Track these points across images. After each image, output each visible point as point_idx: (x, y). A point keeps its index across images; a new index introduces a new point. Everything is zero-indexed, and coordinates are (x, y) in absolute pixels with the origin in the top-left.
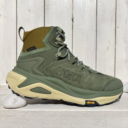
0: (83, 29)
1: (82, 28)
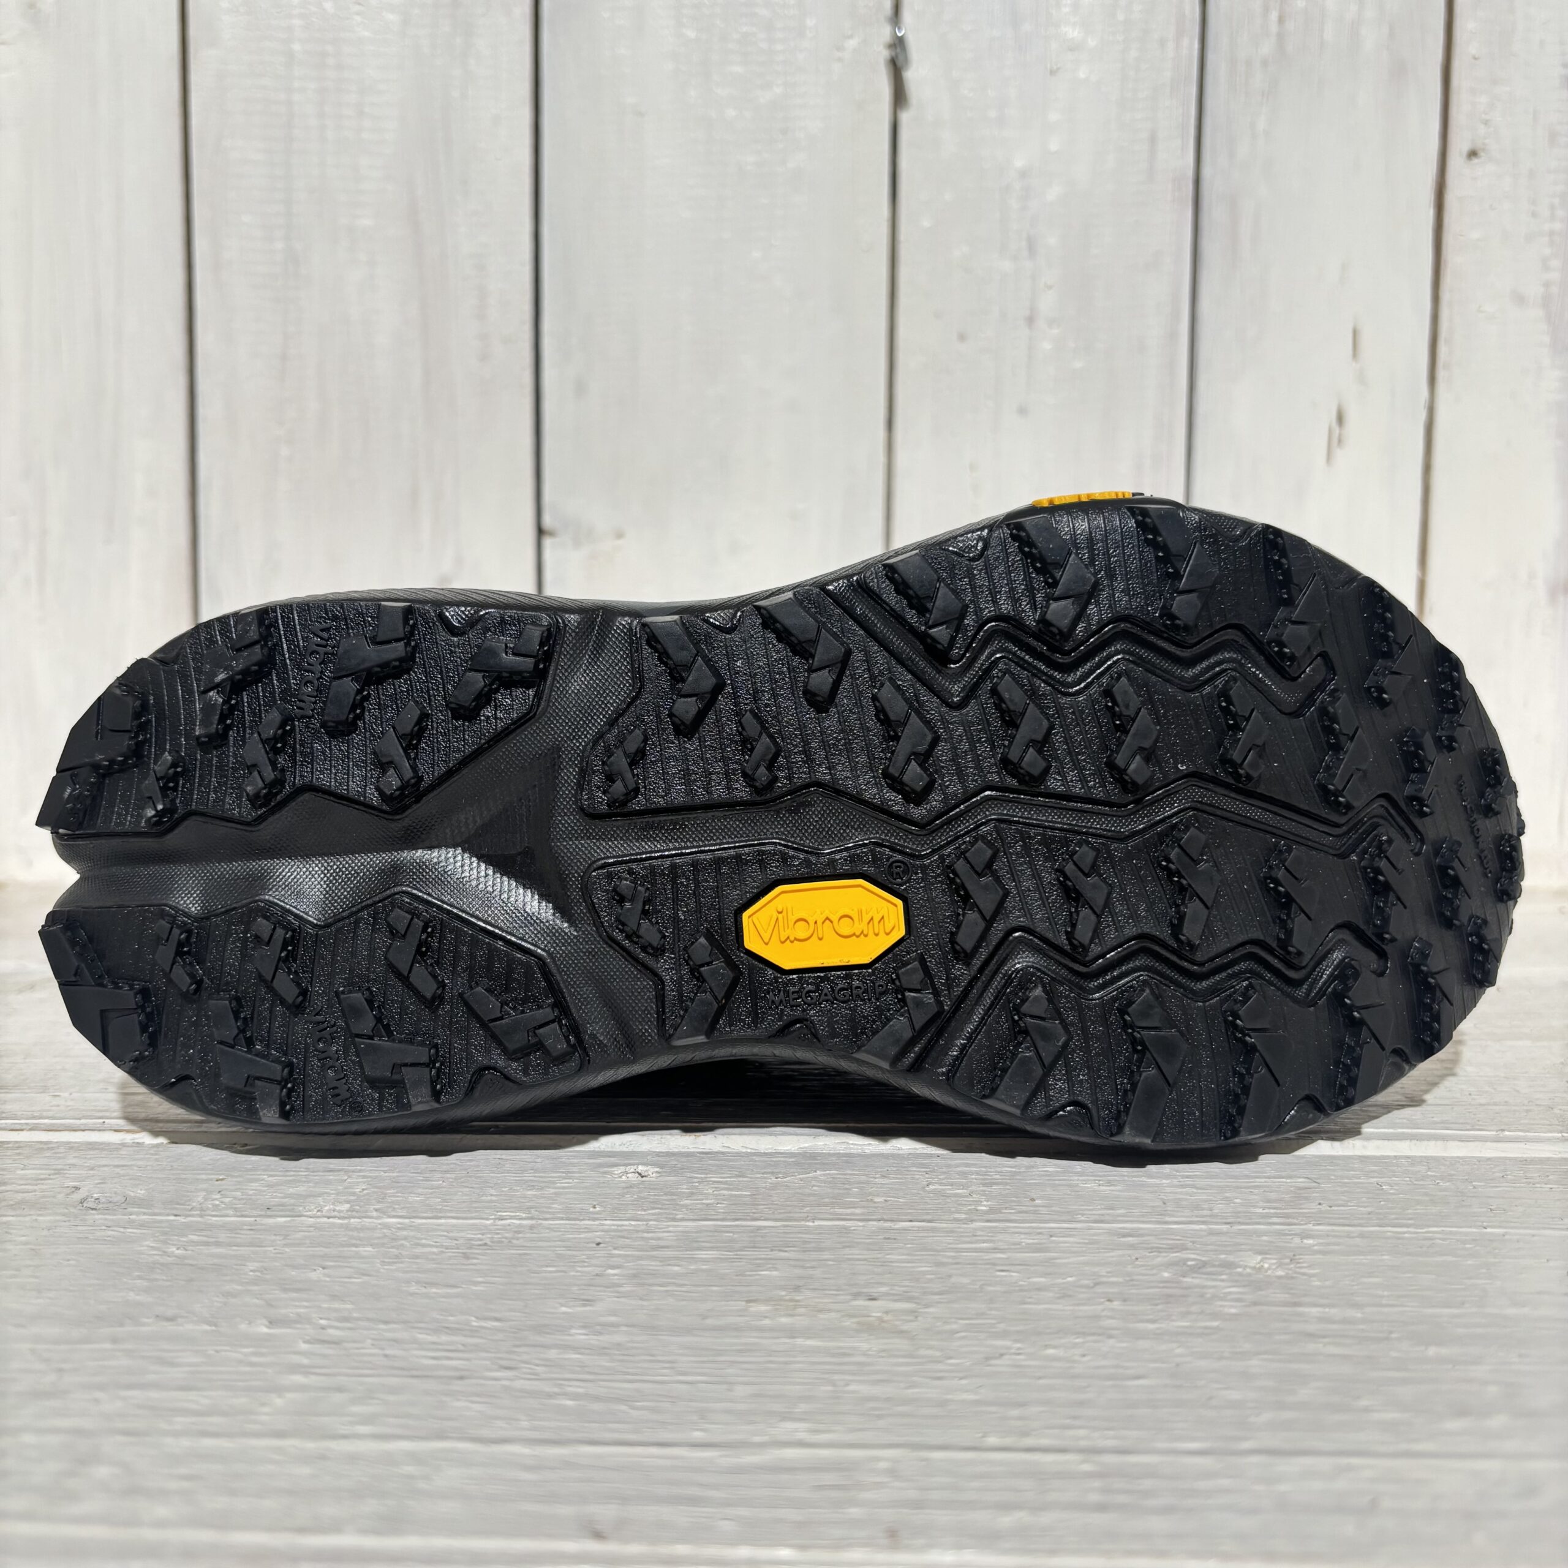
0: (1023, 174)
1: (1019, 163)
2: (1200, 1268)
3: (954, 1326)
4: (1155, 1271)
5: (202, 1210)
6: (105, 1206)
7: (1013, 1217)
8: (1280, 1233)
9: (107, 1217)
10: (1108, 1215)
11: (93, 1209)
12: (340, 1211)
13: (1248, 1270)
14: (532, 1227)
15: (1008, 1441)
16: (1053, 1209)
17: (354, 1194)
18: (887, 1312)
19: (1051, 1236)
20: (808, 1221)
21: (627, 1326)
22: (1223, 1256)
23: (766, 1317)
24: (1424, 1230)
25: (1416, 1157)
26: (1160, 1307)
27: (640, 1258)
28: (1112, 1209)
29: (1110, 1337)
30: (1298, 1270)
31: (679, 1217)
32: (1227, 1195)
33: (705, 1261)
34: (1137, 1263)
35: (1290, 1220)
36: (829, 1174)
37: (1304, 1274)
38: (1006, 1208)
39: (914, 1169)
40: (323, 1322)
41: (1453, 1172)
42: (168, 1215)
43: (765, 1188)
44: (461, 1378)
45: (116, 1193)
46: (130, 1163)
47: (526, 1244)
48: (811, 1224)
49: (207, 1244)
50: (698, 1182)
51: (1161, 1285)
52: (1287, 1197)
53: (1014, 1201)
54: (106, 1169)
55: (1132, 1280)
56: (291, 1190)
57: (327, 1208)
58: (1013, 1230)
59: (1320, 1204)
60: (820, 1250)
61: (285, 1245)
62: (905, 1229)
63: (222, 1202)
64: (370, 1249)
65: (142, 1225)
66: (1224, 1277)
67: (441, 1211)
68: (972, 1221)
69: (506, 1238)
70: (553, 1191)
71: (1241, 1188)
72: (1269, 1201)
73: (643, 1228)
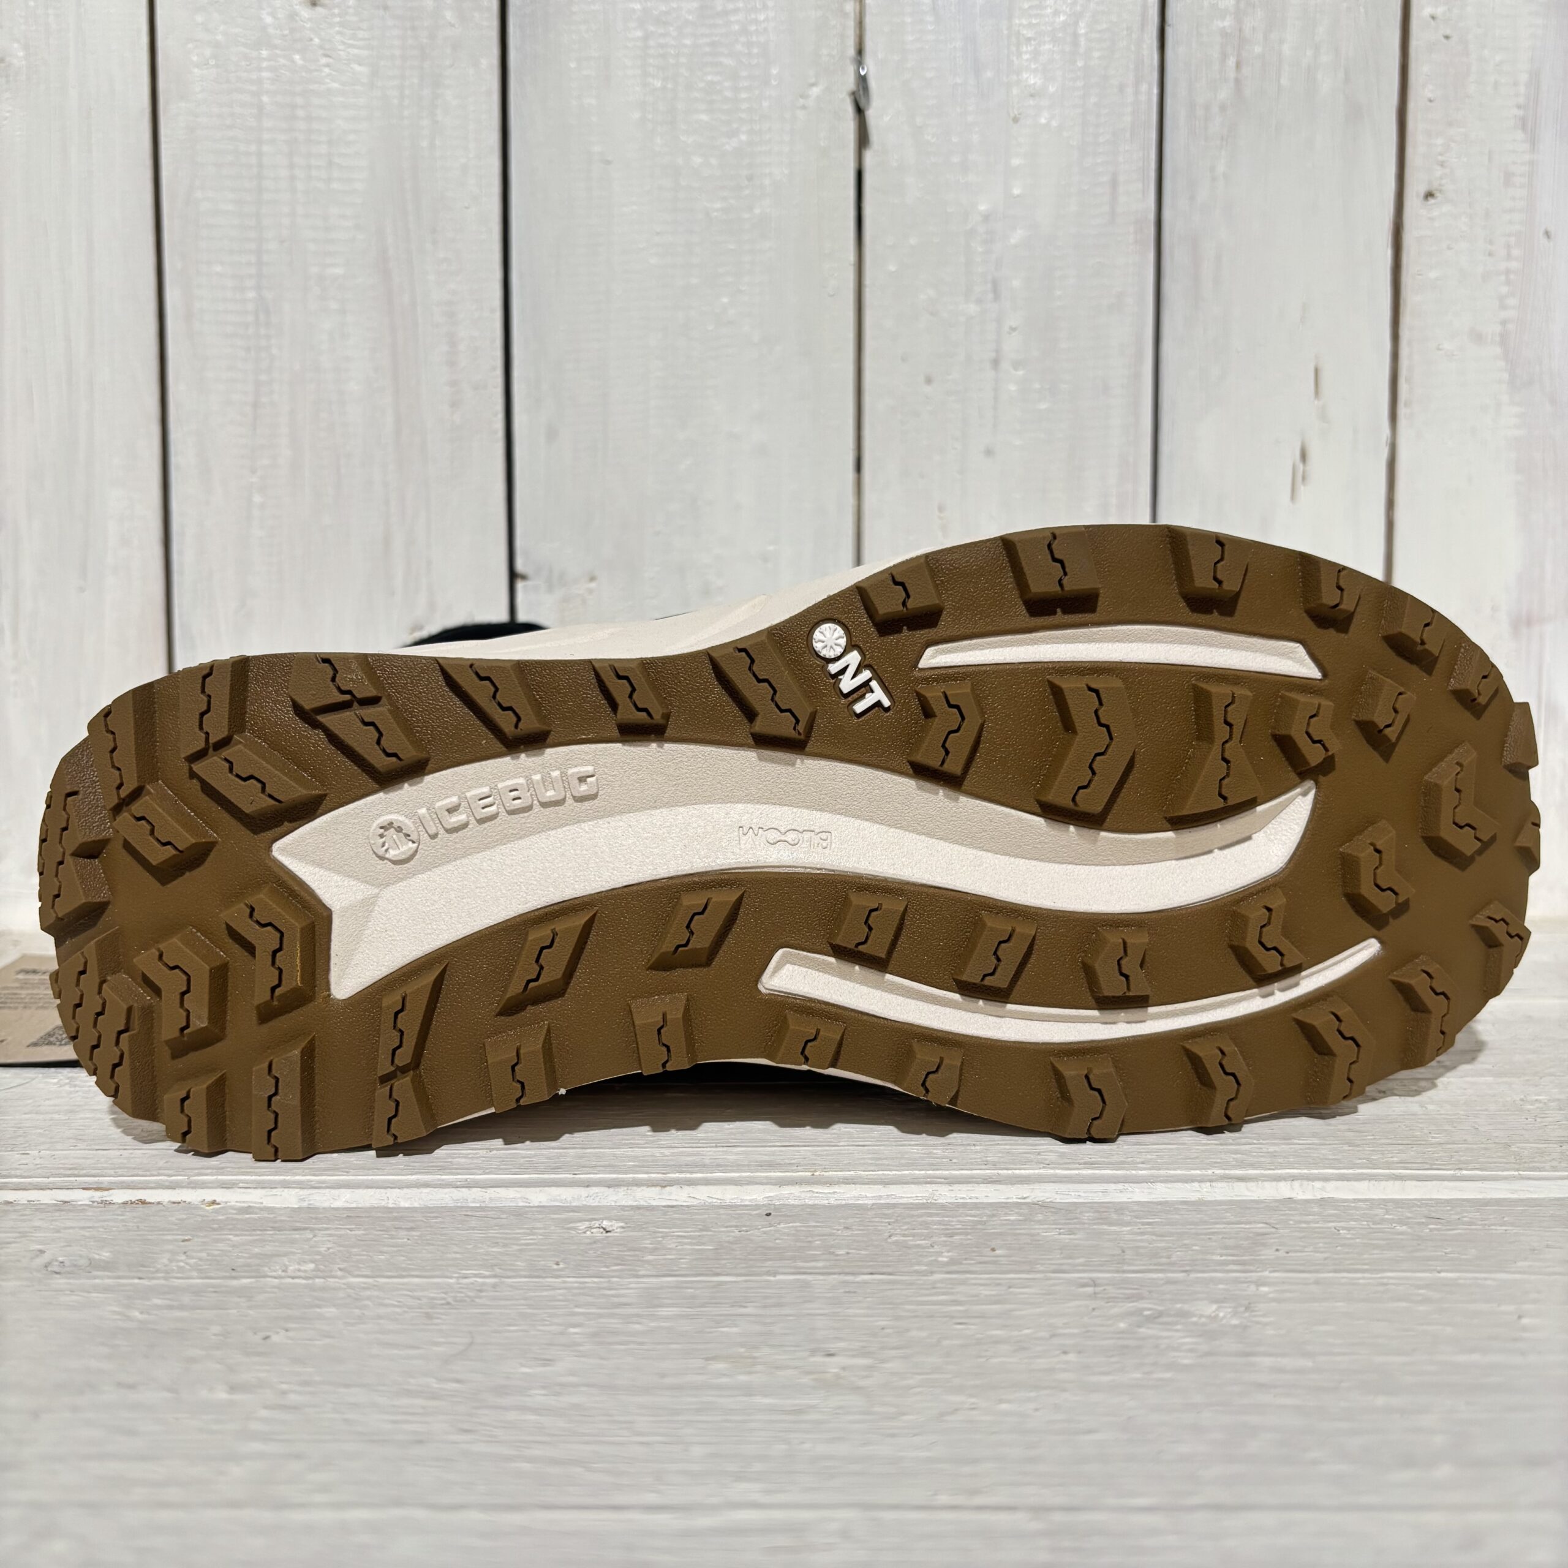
1: (982, 208)
2: (1154, 1318)
3: (911, 1382)
4: (1110, 1322)
5: (167, 1272)
6: (68, 1269)
7: (973, 1268)
8: (1236, 1281)
9: (71, 1281)
10: (1068, 1264)
11: (57, 1273)
12: (305, 1271)
13: (1203, 1320)
14: (494, 1286)
15: (960, 1500)
16: (1013, 1258)
17: (319, 1253)
18: (844, 1368)
19: (1010, 1287)
20: (770, 1275)
21: (588, 1385)
22: (1179, 1306)
23: (724, 1375)
24: (1379, 1276)
25: (1374, 1199)
26: (1113, 1360)
27: (601, 1316)
28: (1071, 1258)
29: (1064, 1390)
30: (1254, 1319)
31: (641, 1273)
32: (1186, 1242)
33: (667, 1318)
34: (1094, 1313)
35: (1247, 1267)
36: (792, 1227)
37: (1258, 1323)
38: (966, 1259)
39: (877, 1219)
40: (284, 1387)
41: (1409, 1215)
42: (133, 1278)
43: (729, 1242)
44: (420, 1442)
45: (81, 1256)
46: (96, 1225)
47: (489, 1303)
48: (772, 1278)
49: (170, 1307)
50: (662, 1237)
51: (1118, 1336)
52: (1245, 1243)
53: (974, 1252)
54: (71, 1231)
55: (1088, 1331)
56: (256, 1250)
57: (291, 1268)
58: (974, 1281)
59: (1277, 1250)
60: (779, 1305)
61: (250, 1308)
62: (865, 1282)
63: (187, 1264)
64: (333, 1310)
65: (107, 1289)
66: (1179, 1327)
67: (405, 1269)
68: (932, 1273)
69: (469, 1297)
70: (518, 1247)
71: (1201, 1234)
72: (1226, 1248)
73: (605, 1285)
